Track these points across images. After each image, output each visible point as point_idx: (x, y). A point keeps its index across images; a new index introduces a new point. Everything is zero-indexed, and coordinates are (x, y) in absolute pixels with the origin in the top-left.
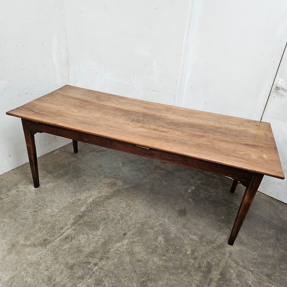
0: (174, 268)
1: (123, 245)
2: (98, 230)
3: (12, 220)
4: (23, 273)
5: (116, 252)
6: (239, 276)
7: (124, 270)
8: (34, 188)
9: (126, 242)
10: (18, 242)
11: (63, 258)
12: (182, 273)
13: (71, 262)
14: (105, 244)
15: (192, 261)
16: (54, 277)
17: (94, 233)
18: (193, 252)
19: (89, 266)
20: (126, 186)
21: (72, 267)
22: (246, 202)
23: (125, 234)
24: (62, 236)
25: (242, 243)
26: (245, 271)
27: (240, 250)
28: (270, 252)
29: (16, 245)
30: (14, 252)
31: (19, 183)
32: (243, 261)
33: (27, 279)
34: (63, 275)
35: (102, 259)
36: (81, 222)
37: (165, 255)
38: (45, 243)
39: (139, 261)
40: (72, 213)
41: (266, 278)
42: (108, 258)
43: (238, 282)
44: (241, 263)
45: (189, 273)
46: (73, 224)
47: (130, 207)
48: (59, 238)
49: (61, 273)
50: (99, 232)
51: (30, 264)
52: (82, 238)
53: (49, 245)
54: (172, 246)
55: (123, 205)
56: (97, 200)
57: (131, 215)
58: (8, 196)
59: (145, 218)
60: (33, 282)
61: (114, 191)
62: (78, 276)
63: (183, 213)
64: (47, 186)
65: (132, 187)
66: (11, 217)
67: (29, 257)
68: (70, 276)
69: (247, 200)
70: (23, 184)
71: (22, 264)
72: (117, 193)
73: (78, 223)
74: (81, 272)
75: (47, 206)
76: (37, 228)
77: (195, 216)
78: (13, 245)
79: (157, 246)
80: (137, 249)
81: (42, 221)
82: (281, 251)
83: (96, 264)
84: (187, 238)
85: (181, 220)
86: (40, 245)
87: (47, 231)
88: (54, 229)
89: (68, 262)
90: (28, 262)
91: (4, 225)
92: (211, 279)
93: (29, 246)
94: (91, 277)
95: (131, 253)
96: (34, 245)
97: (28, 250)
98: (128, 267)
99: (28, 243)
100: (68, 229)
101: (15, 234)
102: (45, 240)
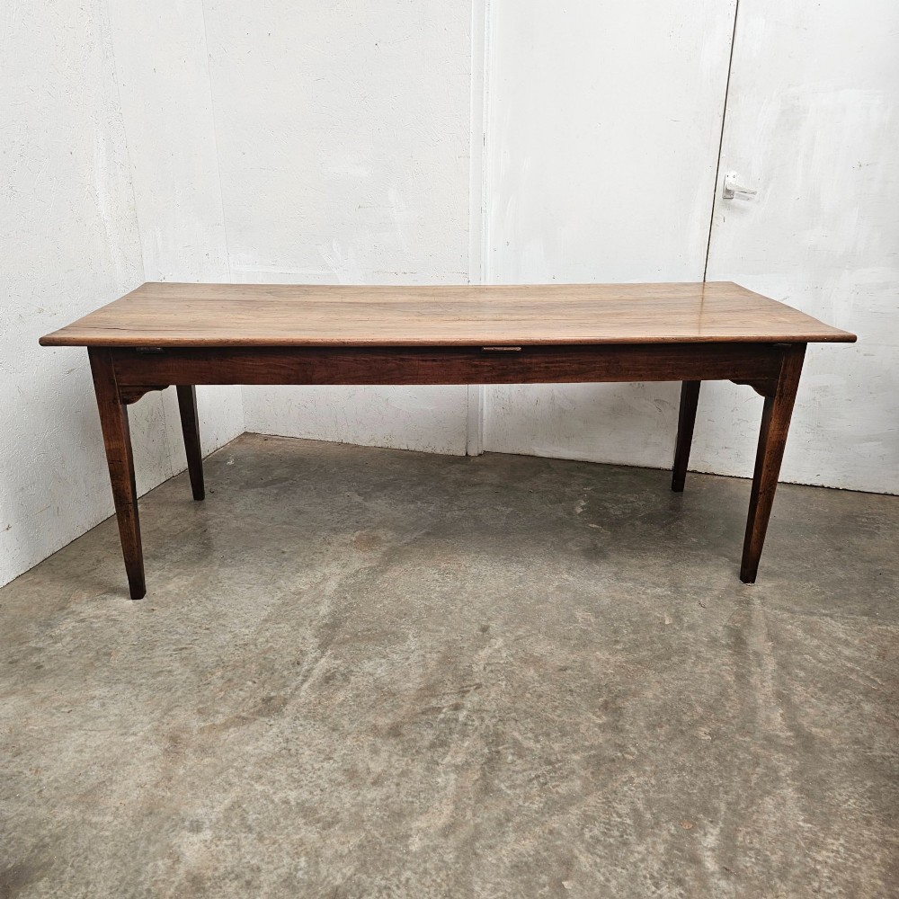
0: (659, 658)
1: (498, 651)
2: (404, 638)
3: (121, 687)
4: (259, 787)
5: (489, 668)
6: (810, 630)
7: (540, 696)
8: (131, 601)
9: (499, 642)
10: (185, 729)
11: (352, 722)
12: (683, 662)
13: (384, 722)
14: (447, 660)
15: (690, 635)
16: (361, 765)
17: (398, 648)
18: (677, 617)
19: (442, 716)
20: (408, 537)
21: (395, 731)
22: (774, 439)
23: (485, 629)
24: (311, 680)
25: (770, 574)
26: (815, 618)
27: (777, 587)
28: (841, 574)
29: (185, 736)
30: (189, 751)
31: (67, 601)
32: (796, 603)
33: (281, 795)
34: (384, 755)
35: (463, 692)
36: (340, 636)
37: (617, 642)
38: (270, 707)
39: (565, 669)
40: (299, 625)
41: (866, 618)
42: (479, 686)
43: (816, 642)
44: (797, 608)
45: (698, 657)
46: (323, 646)
47: (454, 574)
48: (306, 686)
49: (375, 751)
50: (412, 643)
51: (267, 762)
52: (374, 668)
53: (288, 707)
54: (621, 618)
55: (431, 574)
56: (351, 581)
57: (469, 587)
58: (57, 639)
59: (511, 585)
60: (306, 796)
61: (385, 554)
62: (427, 743)
63: (594, 554)
64: (170, 587)
65: (428, 534)
66: (109, 682)
67: (249, 748)
68: (405, 750)
69: (776, 432)
70: (84, 602)
71: (240, 771)
72: (393, 556)
73: (335, 640)
74: (429, 736)
75: (208, 629)
76: (220, 683)
77: (628, 552)
78: (174, 740)
79: (585, 631)
80: (541, 648)
81: (220, 664)
82: (859, 566)
83: (457, 708)
84: (644, 597)
85: (603, 569)
86: (260, 713)
87: (256, 680)
88: (273, 671)
89: (375, 726)
90: (253, 760)
91: (103, 705)
92: (756, 654)
93: (226, 726)
94: (464, 735)
95: (531, 660)
96: (242, 721)
97: (232, 734)
98: (545, 687)
99: (220, 719)
100: (317, 660)
101: (157, 714)
102: (267, 700)
